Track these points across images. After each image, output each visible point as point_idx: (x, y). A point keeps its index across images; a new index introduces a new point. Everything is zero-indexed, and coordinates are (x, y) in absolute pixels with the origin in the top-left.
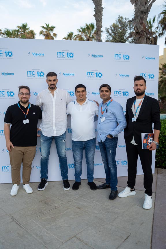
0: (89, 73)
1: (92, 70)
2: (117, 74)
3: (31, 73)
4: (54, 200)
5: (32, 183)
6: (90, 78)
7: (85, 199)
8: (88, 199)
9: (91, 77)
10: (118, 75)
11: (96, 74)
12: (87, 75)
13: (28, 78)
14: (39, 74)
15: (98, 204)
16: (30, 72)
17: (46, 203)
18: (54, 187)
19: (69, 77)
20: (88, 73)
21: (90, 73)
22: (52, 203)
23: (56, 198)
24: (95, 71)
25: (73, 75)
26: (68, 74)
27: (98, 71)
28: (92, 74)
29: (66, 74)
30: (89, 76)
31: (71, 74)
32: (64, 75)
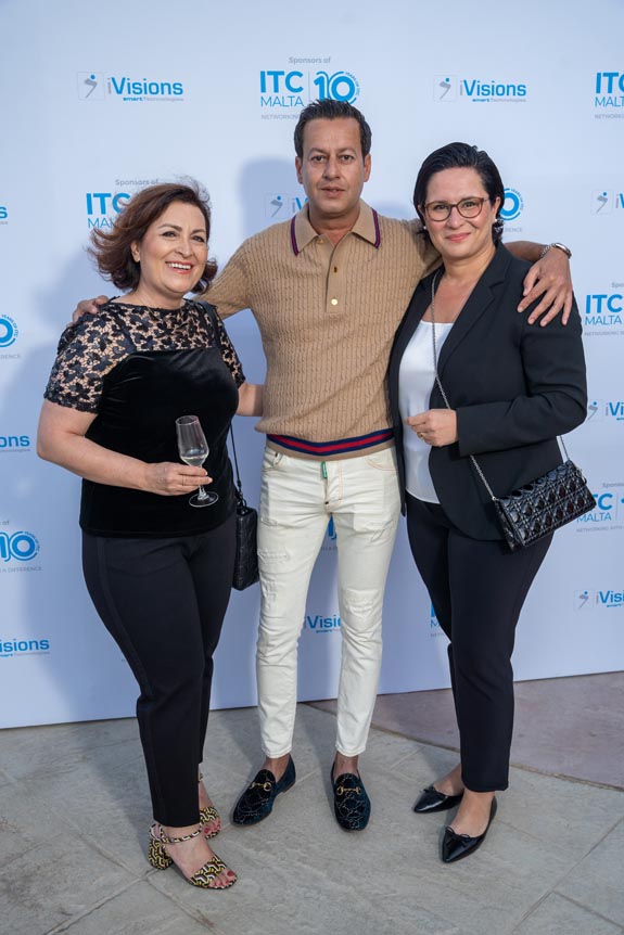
0: (276, 74)
1: (292, 60)
2: (446, 84)
4: (66, 859)
7: (251, 851)
8: (268, 849)
9: (287, 102)
10: (455, 84)
11: (316, 82)
12: (263, 90)
15: (331, 885)
17: (8, 891)
20: (270, 80)
21: (282, 79)
22: (48, 884)
23: (81, 843)
24: (309, 61)
25: (177, 89)
26: (143, 87)
27: (328, 60)
28: (295, 82)
29: (129, 84)
30: (274, 95)
31: (162, 85)
32: (119, 92)
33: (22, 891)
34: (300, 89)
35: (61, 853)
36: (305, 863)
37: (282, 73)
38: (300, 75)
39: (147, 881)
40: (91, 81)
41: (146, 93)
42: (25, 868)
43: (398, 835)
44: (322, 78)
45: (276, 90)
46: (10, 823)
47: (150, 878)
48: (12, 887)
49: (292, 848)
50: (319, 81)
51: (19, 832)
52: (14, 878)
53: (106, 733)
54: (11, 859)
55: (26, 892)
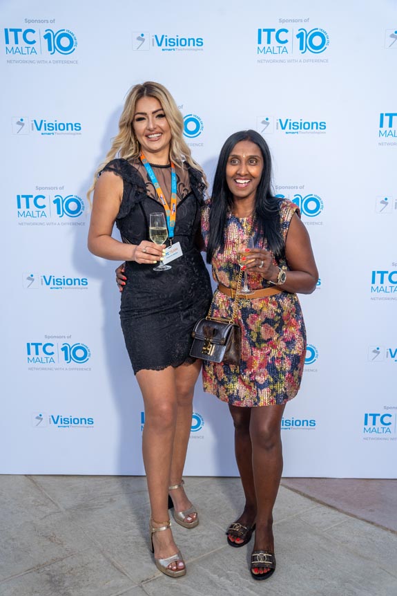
0: (269, 31)
1: (280, 21)
2: (394, 36)
3: (20, 35)
4: (90, 566)
5: (34, 478)
6: (269, 56)
7: (215, 576)
8: (228, 577)
9: (276, 50)
11: (298, 36)
12: (260, 42)
13: (11, 56)
14: (54, 42)
16: (16, 31)
17: (50, 581)
18: (111, 501)
19: (180, 53)
20: (264, 35)
21: (273, 34)
22: (77, 580)
23: (102, 556)
24: (294, 21)
25: (199, 42)
26: (175, 41)
27: (307, 20)
28: (282, 36)
29: (166, 39)
30: (267, 46)
31: (189, 40)
32: (160, 45)
33: (59, 583)
34: (286, 41)
35: (87, 561)
36: (251, 590)
37: (274, 30)
38: (286, 31)
39: (141, 587)
40: (141, 38)
41: (177, 45)
42: (63, 568)
43: (322, 579)
44: (302, 33)
45: (269, 42)
46: (57, 537)
47: (144, 586)
48: (53, 579)
49: (244, 578)
50: (300, 36)
51: (62, 544)
52: (55, 573)
53: (128, 485)
54: (55, 561)
55: (61, 584)
